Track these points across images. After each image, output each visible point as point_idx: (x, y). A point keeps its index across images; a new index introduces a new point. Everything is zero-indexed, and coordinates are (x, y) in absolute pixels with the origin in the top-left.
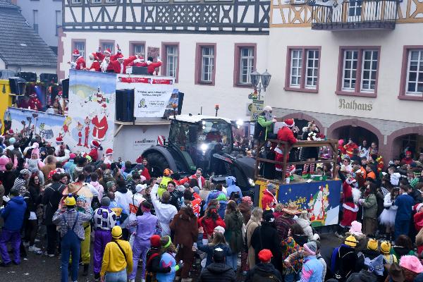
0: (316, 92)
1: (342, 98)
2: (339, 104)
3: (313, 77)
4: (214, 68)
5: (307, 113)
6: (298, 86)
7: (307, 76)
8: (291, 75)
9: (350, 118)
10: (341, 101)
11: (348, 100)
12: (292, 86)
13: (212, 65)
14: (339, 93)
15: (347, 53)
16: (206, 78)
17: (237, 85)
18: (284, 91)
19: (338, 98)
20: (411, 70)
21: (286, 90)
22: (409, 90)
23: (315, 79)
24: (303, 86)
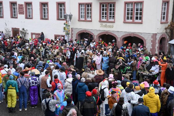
0: (91, 21)
1: (102, 23)
2: (100, 26)
3: (89, 15)
4: (48, 13)
5: (88, 30)
6: (83, 19)
7: (87, 15)
8: (80, 15)
9: (105, 31)
10: (101, 24)
11: (104, 24)
12: (81, 19)
13: (47, 11)
14: (100, 21)
15: (103, 5)
16: (45, 17)
17: (58, 19)
18: (78, 21)
19: (100, 23)
20: (127, 11)
21: (79, 21)
22: (127, 19)
23: (90, 16)
24: (86, 19)
